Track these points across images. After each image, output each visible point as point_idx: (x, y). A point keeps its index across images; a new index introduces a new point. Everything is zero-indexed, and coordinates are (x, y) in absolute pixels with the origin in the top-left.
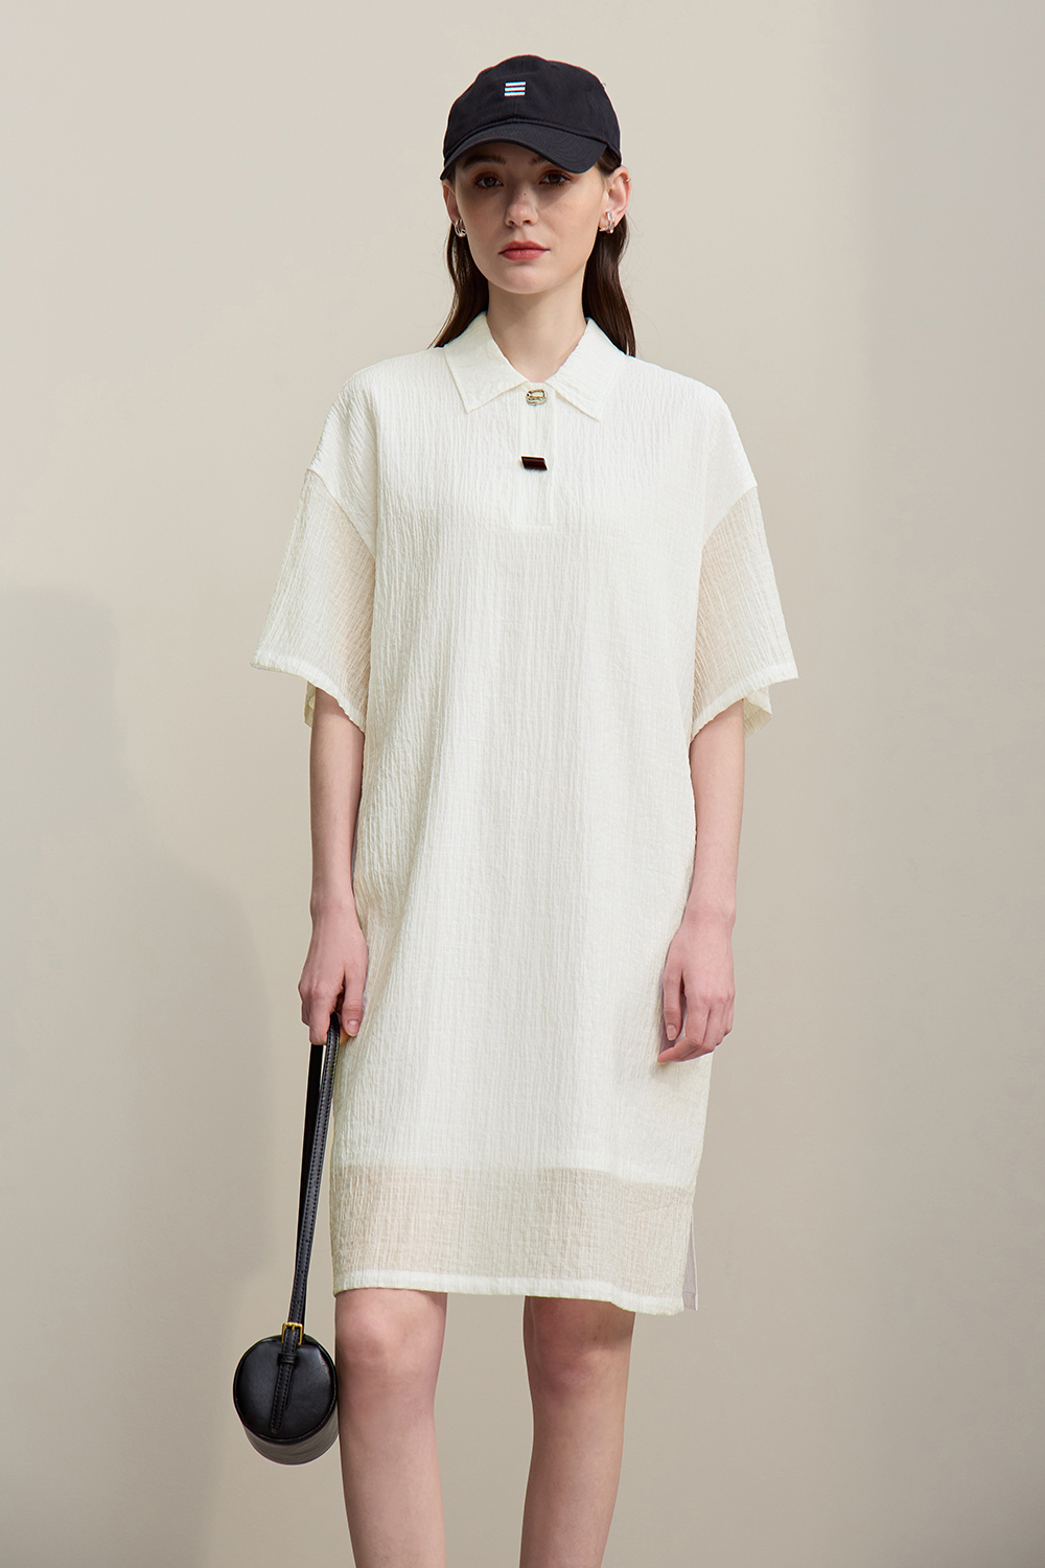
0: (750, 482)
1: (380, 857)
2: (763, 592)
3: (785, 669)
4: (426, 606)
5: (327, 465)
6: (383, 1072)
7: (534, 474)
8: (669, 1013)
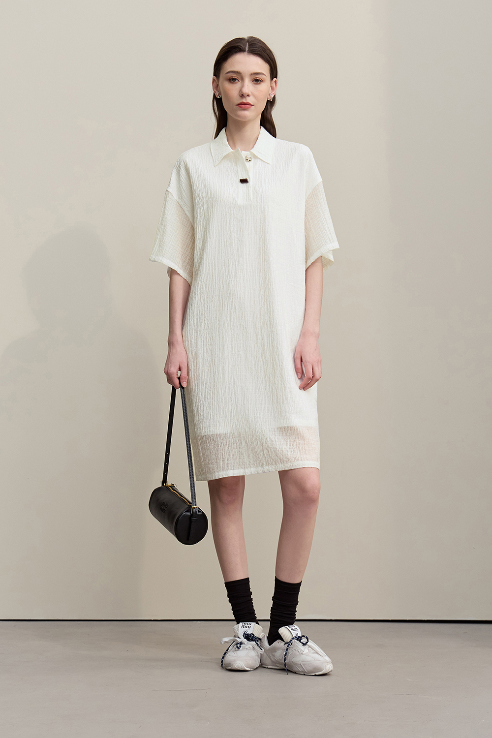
0: (320, 180)
1: (194, 323)
2: (325, 218)
3: (336, 245)
4: (209, 234)
5: (173, 189)
6: (212, 402)
7: (244, 185)
8: (297, 369)
